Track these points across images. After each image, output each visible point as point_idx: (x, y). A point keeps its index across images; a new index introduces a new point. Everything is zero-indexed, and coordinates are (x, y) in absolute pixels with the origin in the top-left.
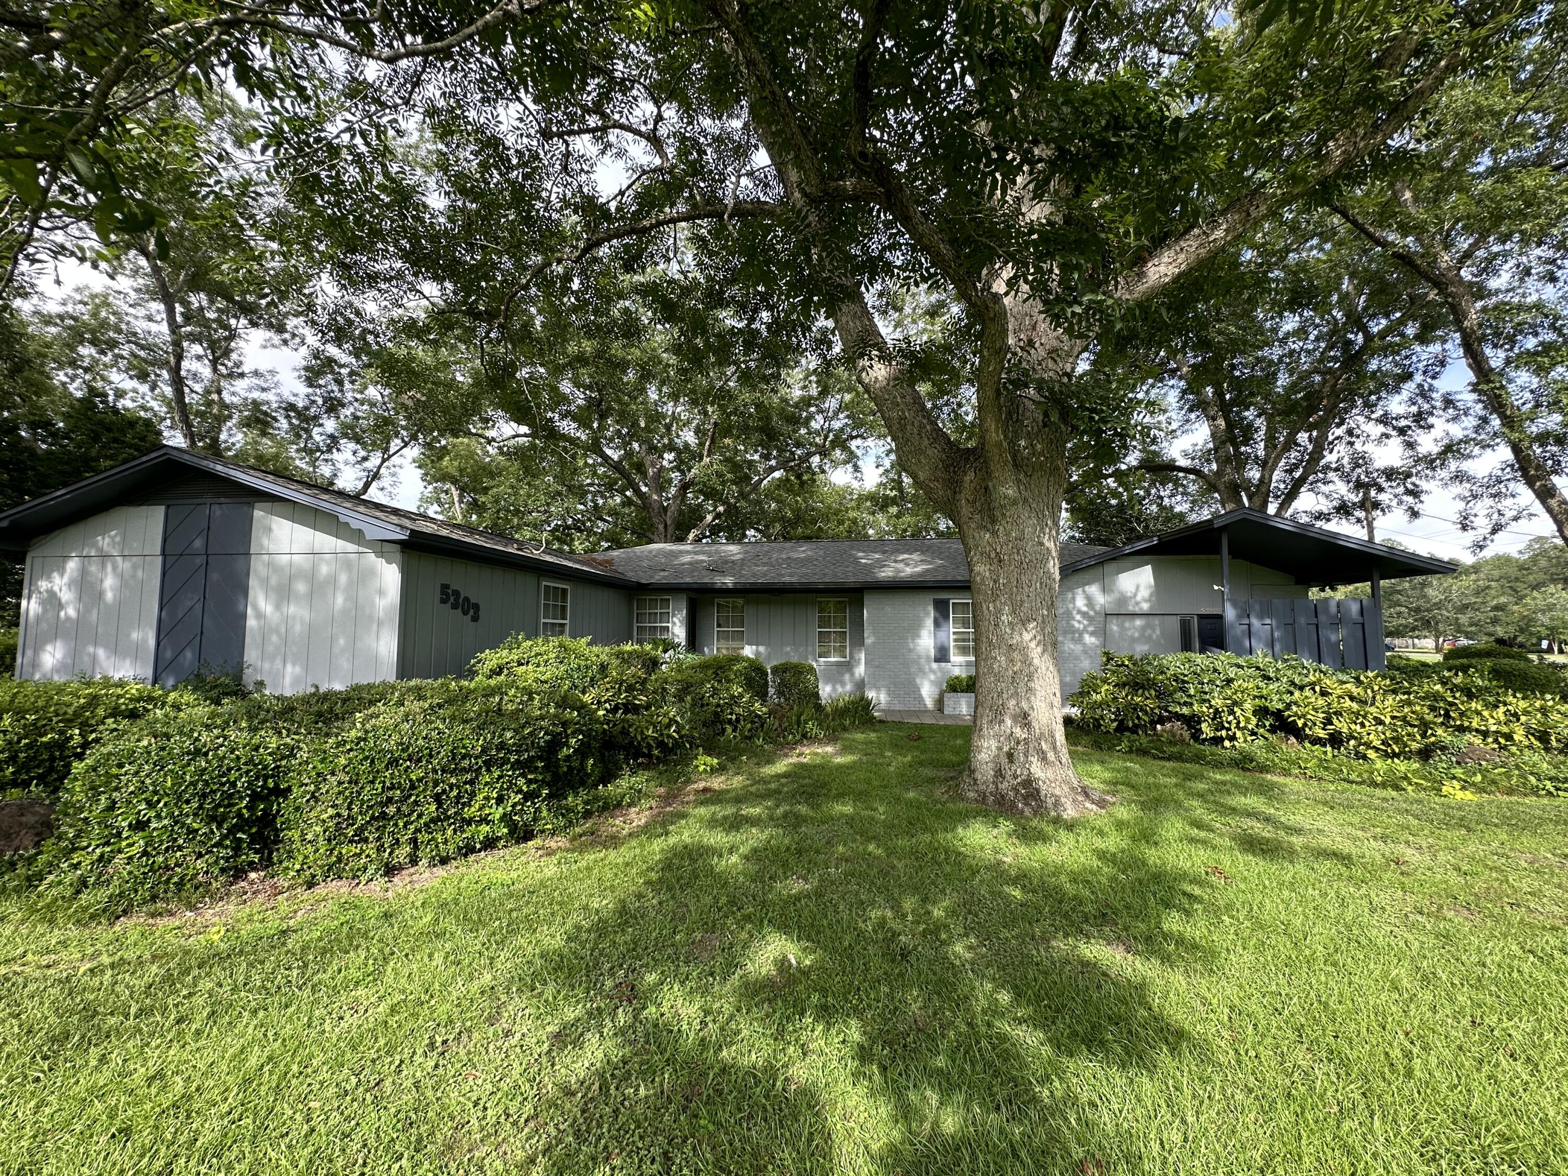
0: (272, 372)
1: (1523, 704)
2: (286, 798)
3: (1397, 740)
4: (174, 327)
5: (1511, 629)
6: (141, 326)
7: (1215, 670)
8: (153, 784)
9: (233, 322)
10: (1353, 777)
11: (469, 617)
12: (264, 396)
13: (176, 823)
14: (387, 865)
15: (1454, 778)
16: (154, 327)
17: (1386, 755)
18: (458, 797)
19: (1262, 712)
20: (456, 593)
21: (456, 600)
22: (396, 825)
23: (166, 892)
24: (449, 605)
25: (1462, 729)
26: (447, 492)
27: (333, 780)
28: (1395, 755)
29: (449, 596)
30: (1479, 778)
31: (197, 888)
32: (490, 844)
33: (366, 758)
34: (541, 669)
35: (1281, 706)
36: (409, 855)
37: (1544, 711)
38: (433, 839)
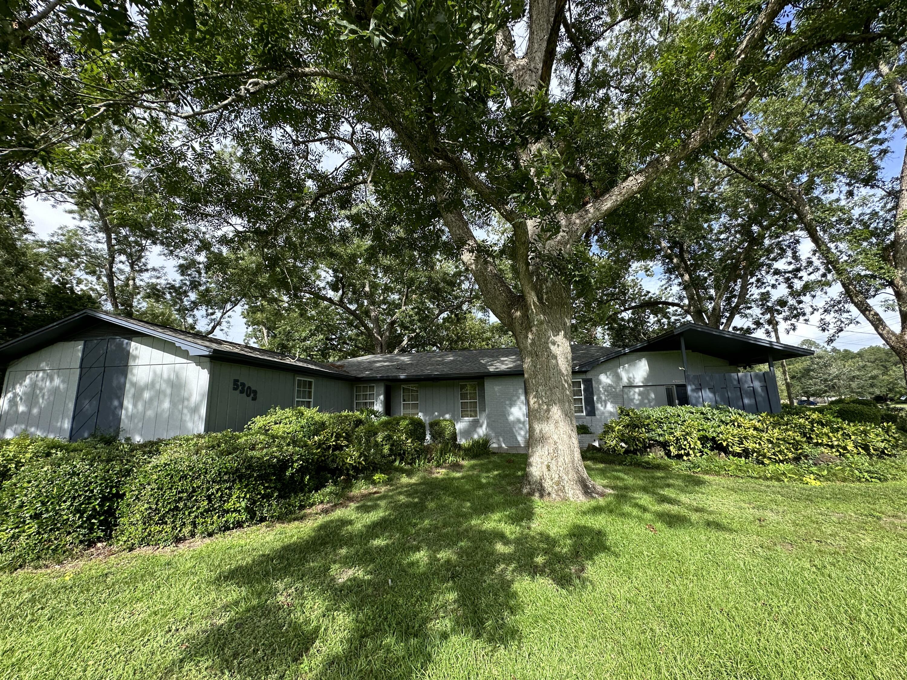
0: (163, 268)
1: (853, 429)
2: (122, 499)
3: (781, 452)
4: (110, 246)
5: (884, 390)
6: (92, 246)
7: (679, 416)
8: (46, 492)
9: (144, 242)
10: (755, 475)
11: (250, 398)
12: (158, 281)
13: (57, 514)
14: (176, 537)
15: (812, 473)
16: (100, 246)
17: (775, 461)
18: (221, 497)
19: (704, 439)
20: (243, 385)
21: (243, 388)
22: (184, 514)
23: (46, 554)
24: (238, 391)
25: (817, 444)
26: (260, 331)
27: (148, 488)
28: (780, 461)
29: (237, 385)
30: (825, 473)
31: (65, 552)
32: (239, 525)
33: (168, 475)
34: (288, 426)
35: (715, 435)
36: (191, 531)
37: (865, 432)
38: (205, 522)
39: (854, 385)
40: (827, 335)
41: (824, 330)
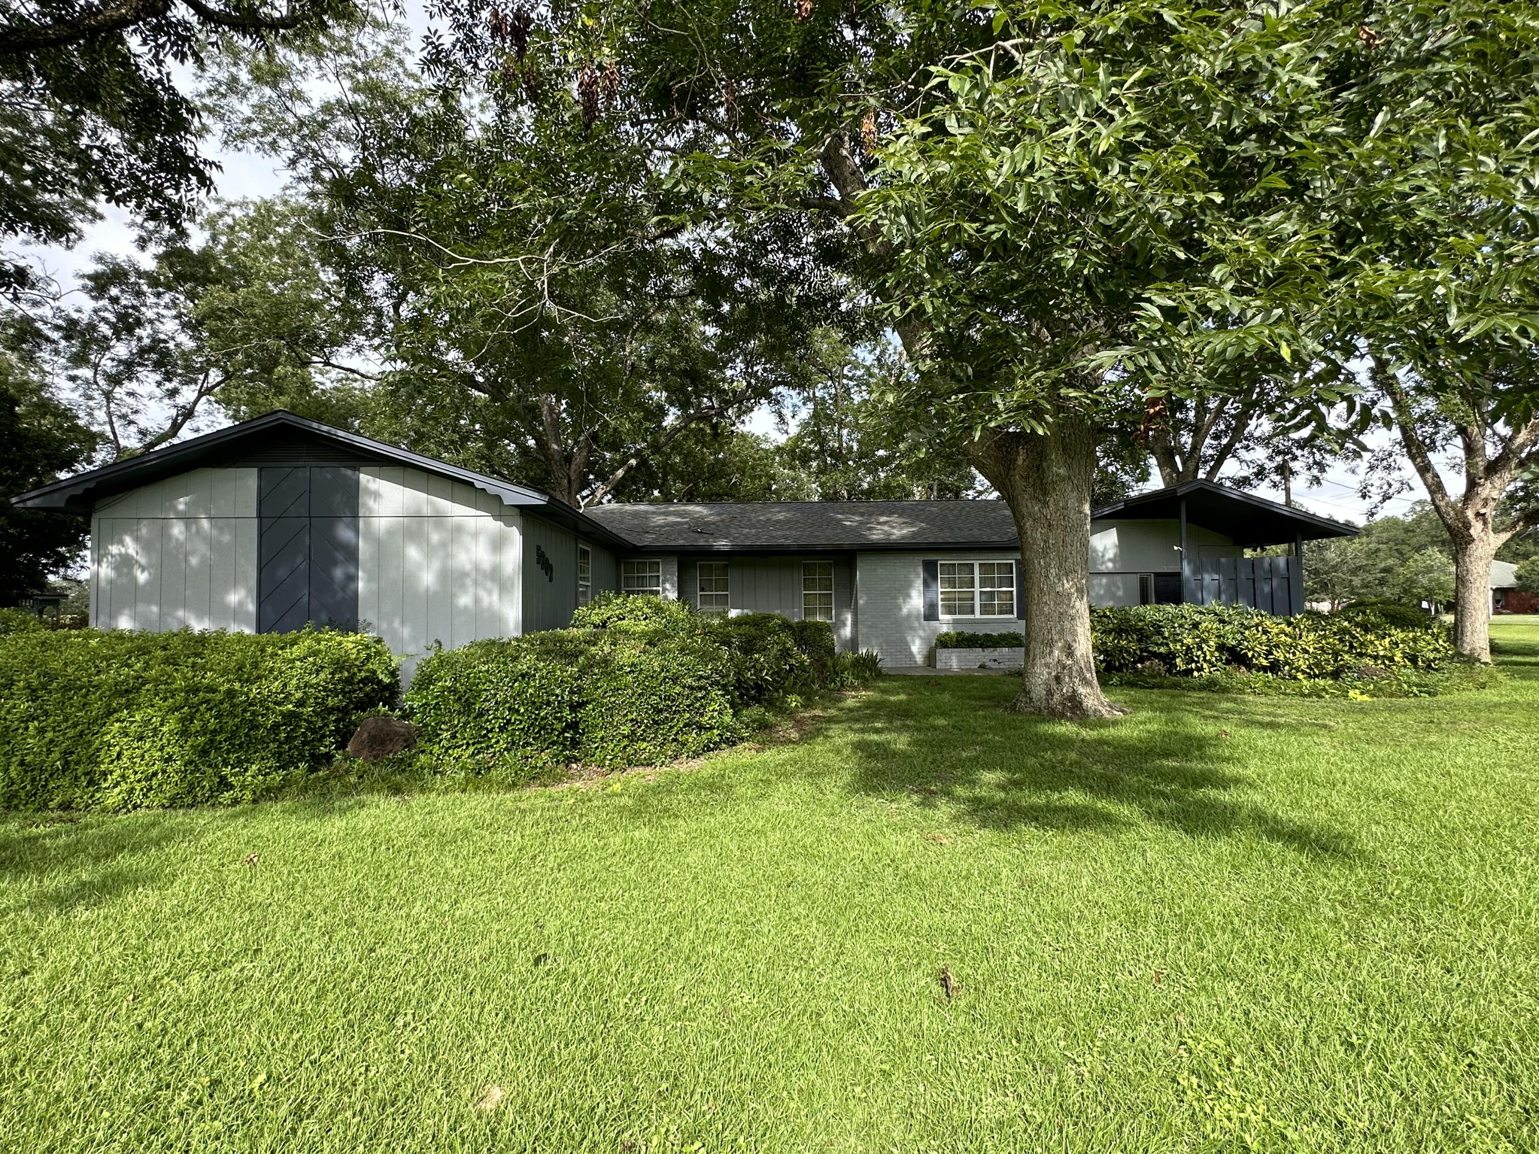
1: (1401, 635)
3: (1318, 665)
5: (1397, 590)
7: (1183, 617)
10: (1289, 691)
11: (548, 578)
15: (1356, 687)
17: (1310, 677)
18: (699, 708)
19: (1221, 648)
20: (543, 554)
21: (543, 561)
24: (540, 566)
25: (1361, 655)
28: (1316, 676)
29: (540, 557)
30: (1371, 687)
35: (1235, 643)
37: (1415, 640)
39: (1357, 581)
40: (1367, 504)
41: (1364, 496)
